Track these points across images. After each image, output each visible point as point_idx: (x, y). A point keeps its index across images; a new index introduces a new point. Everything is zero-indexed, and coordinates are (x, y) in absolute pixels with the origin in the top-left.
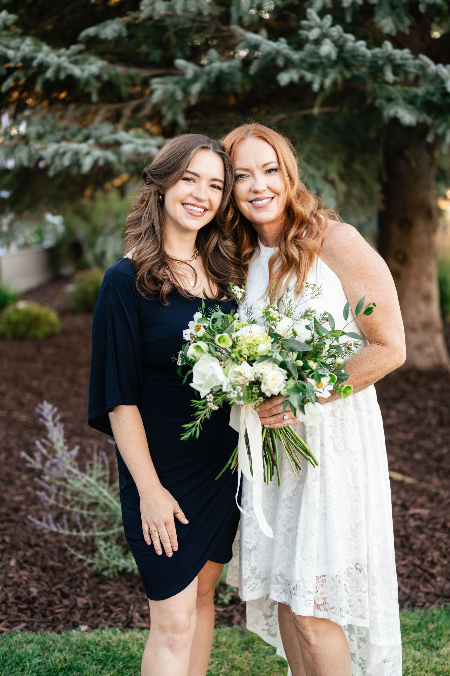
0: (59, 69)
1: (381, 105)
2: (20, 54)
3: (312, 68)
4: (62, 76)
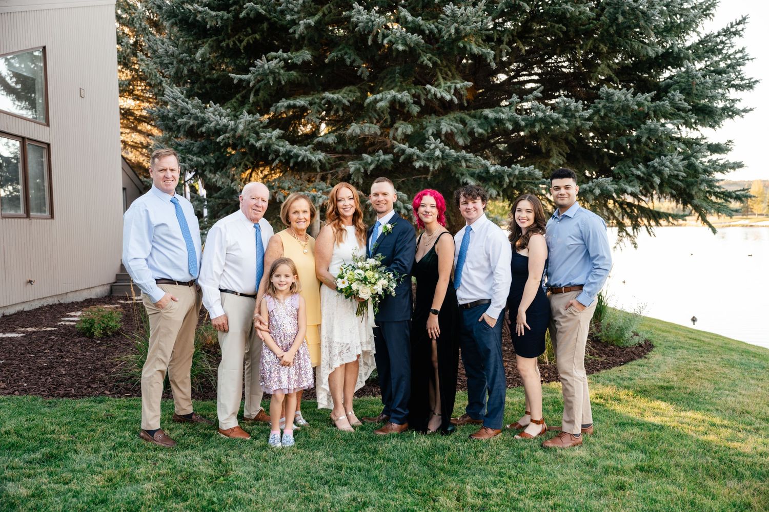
0: (305, 156)
1: (458, 177)
2: (285, 149)
3: (428, 159)
4: (306, 160)
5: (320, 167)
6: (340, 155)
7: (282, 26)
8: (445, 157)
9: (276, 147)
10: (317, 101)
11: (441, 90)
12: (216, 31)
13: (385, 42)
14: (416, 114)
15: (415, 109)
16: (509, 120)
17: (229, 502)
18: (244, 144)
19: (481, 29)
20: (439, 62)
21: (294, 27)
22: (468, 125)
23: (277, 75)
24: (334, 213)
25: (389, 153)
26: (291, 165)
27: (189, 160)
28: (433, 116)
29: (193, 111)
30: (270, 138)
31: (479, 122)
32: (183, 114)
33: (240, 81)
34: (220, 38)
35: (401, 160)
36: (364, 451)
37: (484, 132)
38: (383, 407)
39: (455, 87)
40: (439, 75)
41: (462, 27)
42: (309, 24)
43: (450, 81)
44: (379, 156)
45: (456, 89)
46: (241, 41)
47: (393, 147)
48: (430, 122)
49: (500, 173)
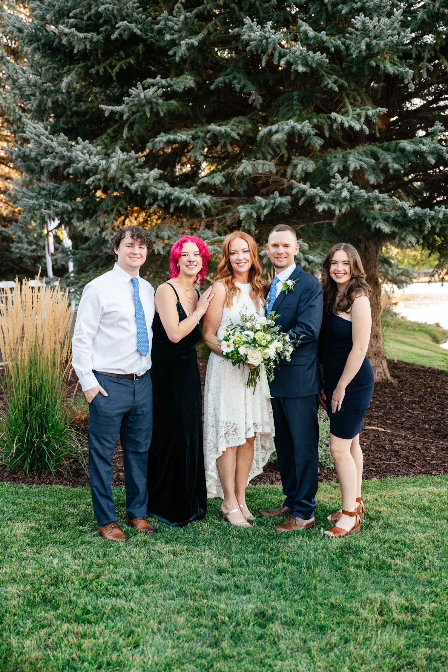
0: (187, 200)
1: (370, 222)
2: (164, 192)
3: (333, 202)
4: (188, 205)
5: (206, 213)
6: (228, 198)
7: (160, 48)
8: (353, 198)
9: (153, 190)
10: (201, 135)
11: (349, 118)
12: (84, 55)
13: (283, 62)
14: (318, 148)
15: (318, 142)
16: (432, 153)
17: (107, 611)
18: (117, 187)
19: (398, 44)
20: (346, 85)
21: (174, 49)
22: (381, 160)
23: (154, 105)
24: (226, 268)
25: (285, 195)
26: (172, 210)
27: (54, 206)
28: (339, 150)
29: (59, 149)
30: (148, 179)
31: (394, 156)
32: (47, 153)
33: (112, 113)
34: (89, 63)
35: (301, 203)
36: (264, 550)
37: (400, 167)
38: (284, 498)
39: (366, 114)
40: (346, 100)
41: (374, 42)
42: (192, 44)
43: (360, 107)
44: (274, 198)
45: (367, 117)
46: (112, 67)
47: (291, 187)
48: (335, 157)
49: (420, 217)
